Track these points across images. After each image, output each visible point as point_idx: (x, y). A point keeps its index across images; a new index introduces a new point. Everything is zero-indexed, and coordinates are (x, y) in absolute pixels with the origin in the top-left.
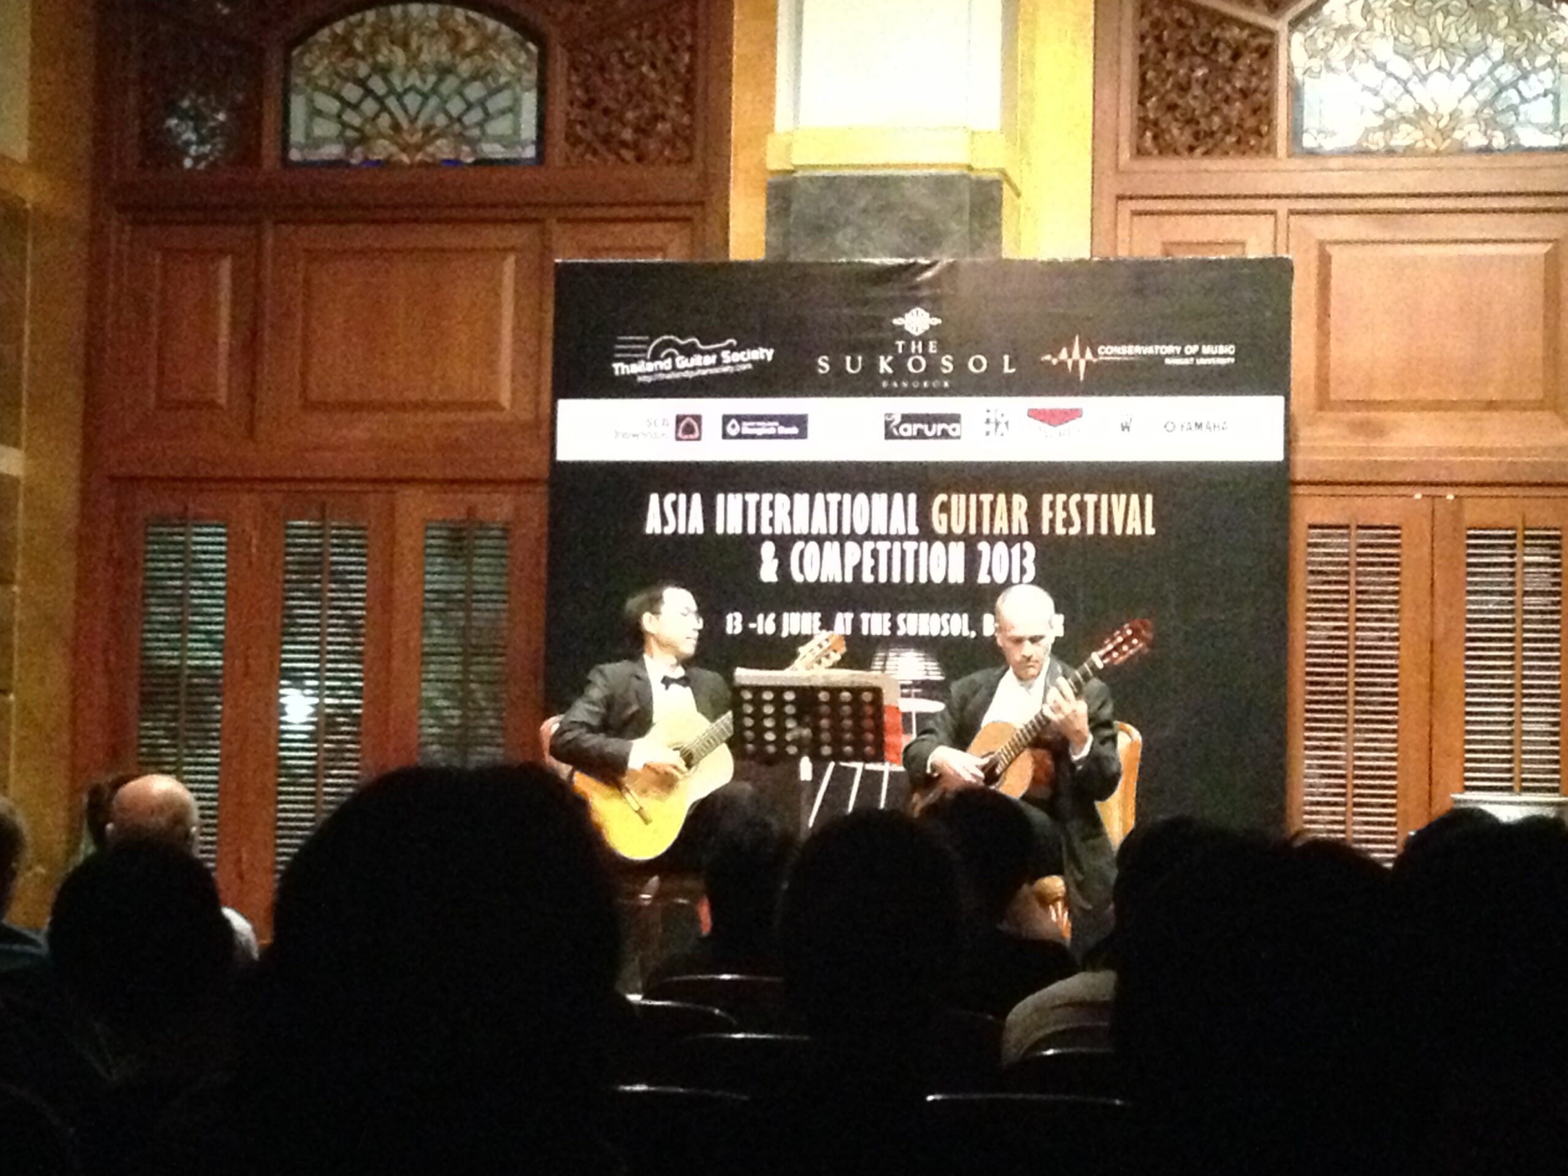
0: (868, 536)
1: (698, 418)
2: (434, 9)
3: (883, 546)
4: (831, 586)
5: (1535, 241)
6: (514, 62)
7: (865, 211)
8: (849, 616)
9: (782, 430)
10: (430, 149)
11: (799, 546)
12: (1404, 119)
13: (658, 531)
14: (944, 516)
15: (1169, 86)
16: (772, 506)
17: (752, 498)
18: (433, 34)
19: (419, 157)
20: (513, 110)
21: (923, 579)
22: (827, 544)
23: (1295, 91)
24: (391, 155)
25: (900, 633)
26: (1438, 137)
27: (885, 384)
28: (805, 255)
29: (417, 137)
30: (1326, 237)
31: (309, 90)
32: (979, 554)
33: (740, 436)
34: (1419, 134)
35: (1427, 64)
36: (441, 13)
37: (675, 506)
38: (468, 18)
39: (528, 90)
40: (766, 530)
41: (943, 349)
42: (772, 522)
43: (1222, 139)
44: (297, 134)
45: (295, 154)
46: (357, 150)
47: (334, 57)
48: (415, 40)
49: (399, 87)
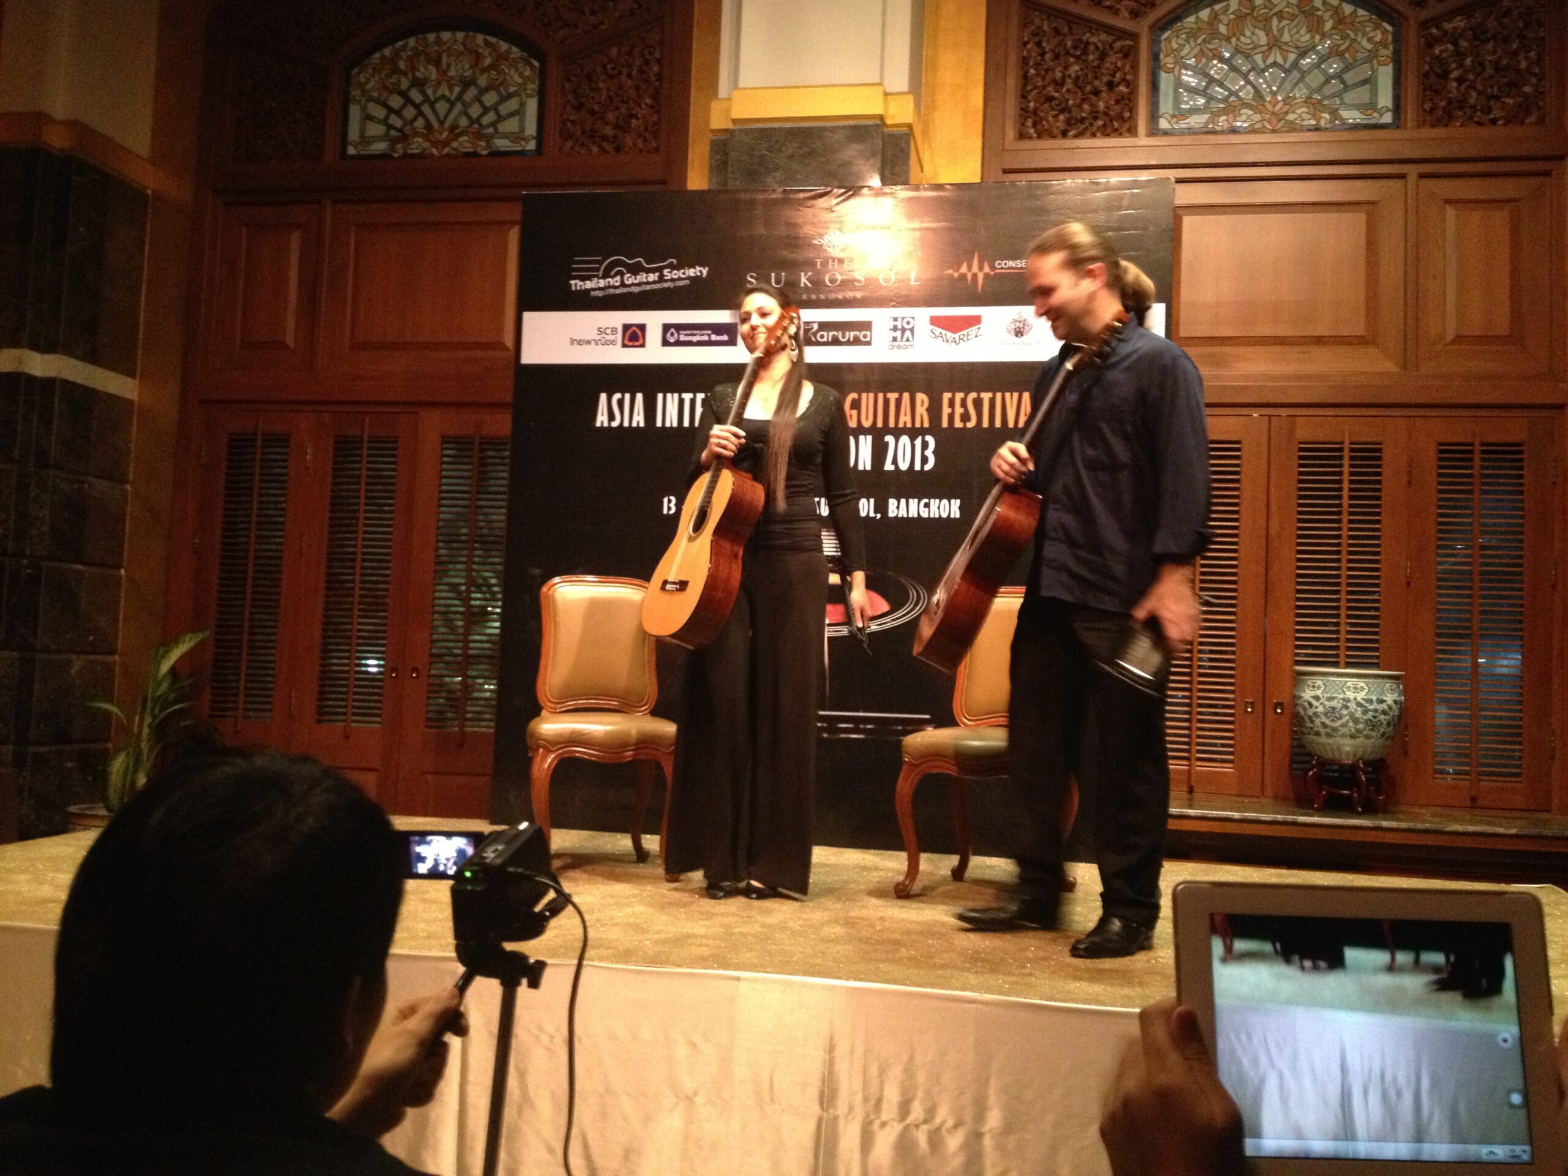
1: (642, 328)
2: (460, 35)
5: (1358, 202)
6: (521, 75)
9: (715, 337)
10: (455, 144)
12: (1245, 104)
13: (606, 425)
14: (855, 412)
15: (1046, 83)
17: (687, 396)
18: (459, 55)
19: (446, 150)
20: (519, 112)
24: (425, 150)
26: (1274, 120)
27: (805, 298)
29: (445, 134)
31: (363, 101)
32: (885, 446)
33: (678, 343)
34: (1257, 117)
35: (1264, 62)
36: (466, 38)
37: (621, 403)
43: (1091, 125)
44: (353, 134)
45: (351, 151)
46: (399, 146)
47: (383, 75)
48: (445, 60)
49: (432, 98)
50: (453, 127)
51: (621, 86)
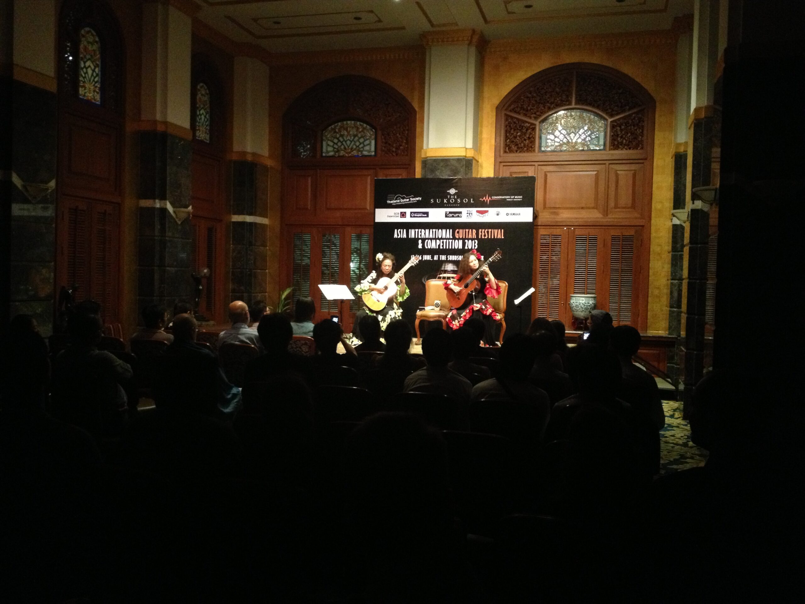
0: (441, 238)
1: (405, 213)
2: (353, 122)
3: (445, 241)
4: (433, 249)
5: (593, 171)
6: (370, 134)
7: (442, 167)
8: (437, 256)
9: (423, 215)
10: (352, 153)
11: (427, 240)
12: (564, 143)
13: (397, 237)
14: (458, 234)
15: (512, 137)
16: (421, 232)
17: (417, 230)
18: (353, 128)
19: (350, 155)
20: (370, 144)
21: (453, 248)
22: (433, 240)
23: (540, 138)
24: (344, 155)
25: (448, 259)
26: (572, 148)
27: (445, 205)
28: (430, 176)
29: (349, 150)
30: (545, 170)
31: (327, 140)
32: (466, 242)
33: (414, 217)
34: (568, 147)
35: (570, 131)
36: (354, 123)
37: (400, 232)
38: (360, 124)
39: (372, 140)
40: (420, 237)
41: (458, 198)
42: (421, 235)
43: (524, 149)
44: (324, 150)
45: (324, 155)
46: (337, 153)
47: (332, 133)
48: (349, 129)
49: (345, 139)
50: (352, 148)
51: (397, 137)
